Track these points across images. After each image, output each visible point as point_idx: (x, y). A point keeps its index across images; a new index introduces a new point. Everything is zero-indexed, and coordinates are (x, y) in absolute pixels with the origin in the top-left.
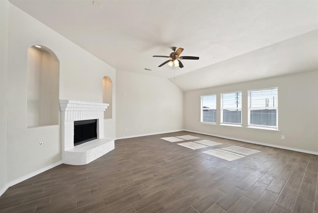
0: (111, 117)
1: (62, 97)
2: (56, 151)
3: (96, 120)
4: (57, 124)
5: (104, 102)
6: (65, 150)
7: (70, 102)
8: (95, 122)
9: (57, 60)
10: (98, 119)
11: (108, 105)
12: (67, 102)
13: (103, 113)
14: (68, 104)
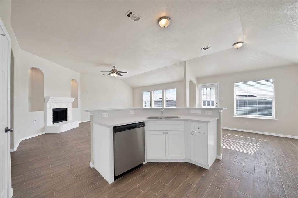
0: (77, 107)
1: (46, 95)
2: (42, 125)
3: (66, 108)
4: (43, 110)
5: (71, 97)
6: (48, 125)
7: (51, 97)
8: (65, 109)
9: (42, 73)
10: (68, 108)
11: (75, 98)
12: (49, 98)
13: (71, 104)
14: (50, 99)
